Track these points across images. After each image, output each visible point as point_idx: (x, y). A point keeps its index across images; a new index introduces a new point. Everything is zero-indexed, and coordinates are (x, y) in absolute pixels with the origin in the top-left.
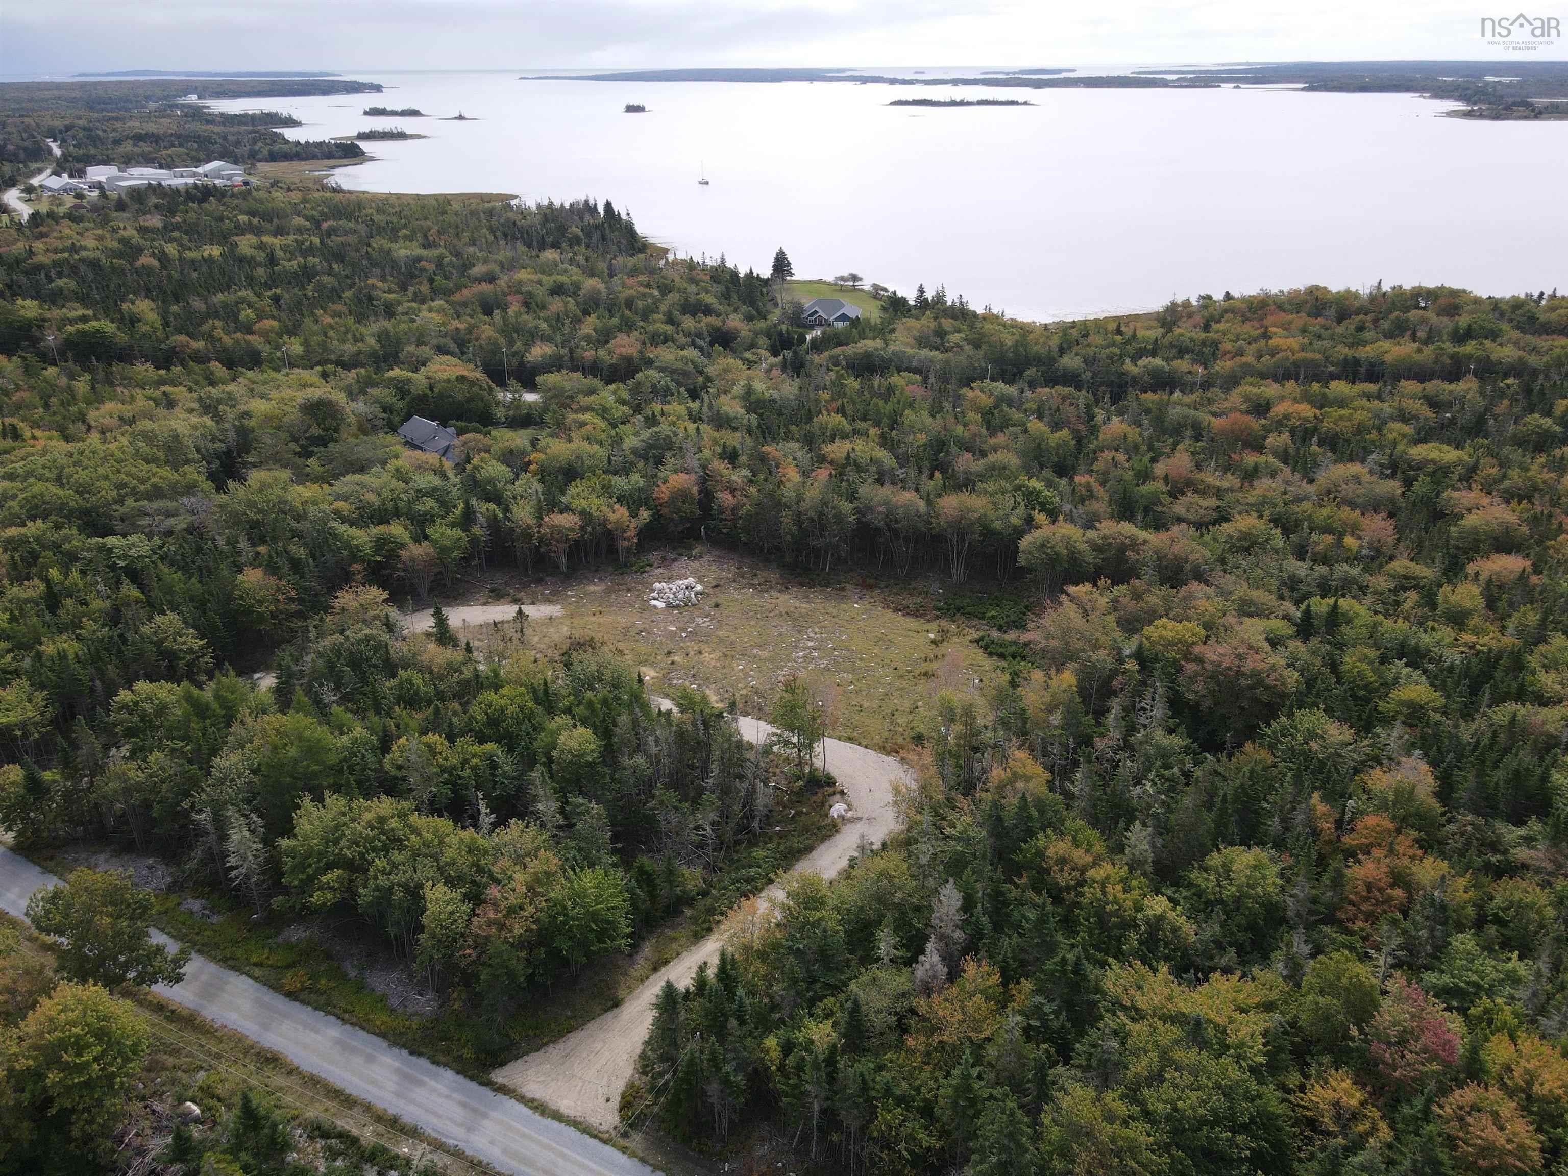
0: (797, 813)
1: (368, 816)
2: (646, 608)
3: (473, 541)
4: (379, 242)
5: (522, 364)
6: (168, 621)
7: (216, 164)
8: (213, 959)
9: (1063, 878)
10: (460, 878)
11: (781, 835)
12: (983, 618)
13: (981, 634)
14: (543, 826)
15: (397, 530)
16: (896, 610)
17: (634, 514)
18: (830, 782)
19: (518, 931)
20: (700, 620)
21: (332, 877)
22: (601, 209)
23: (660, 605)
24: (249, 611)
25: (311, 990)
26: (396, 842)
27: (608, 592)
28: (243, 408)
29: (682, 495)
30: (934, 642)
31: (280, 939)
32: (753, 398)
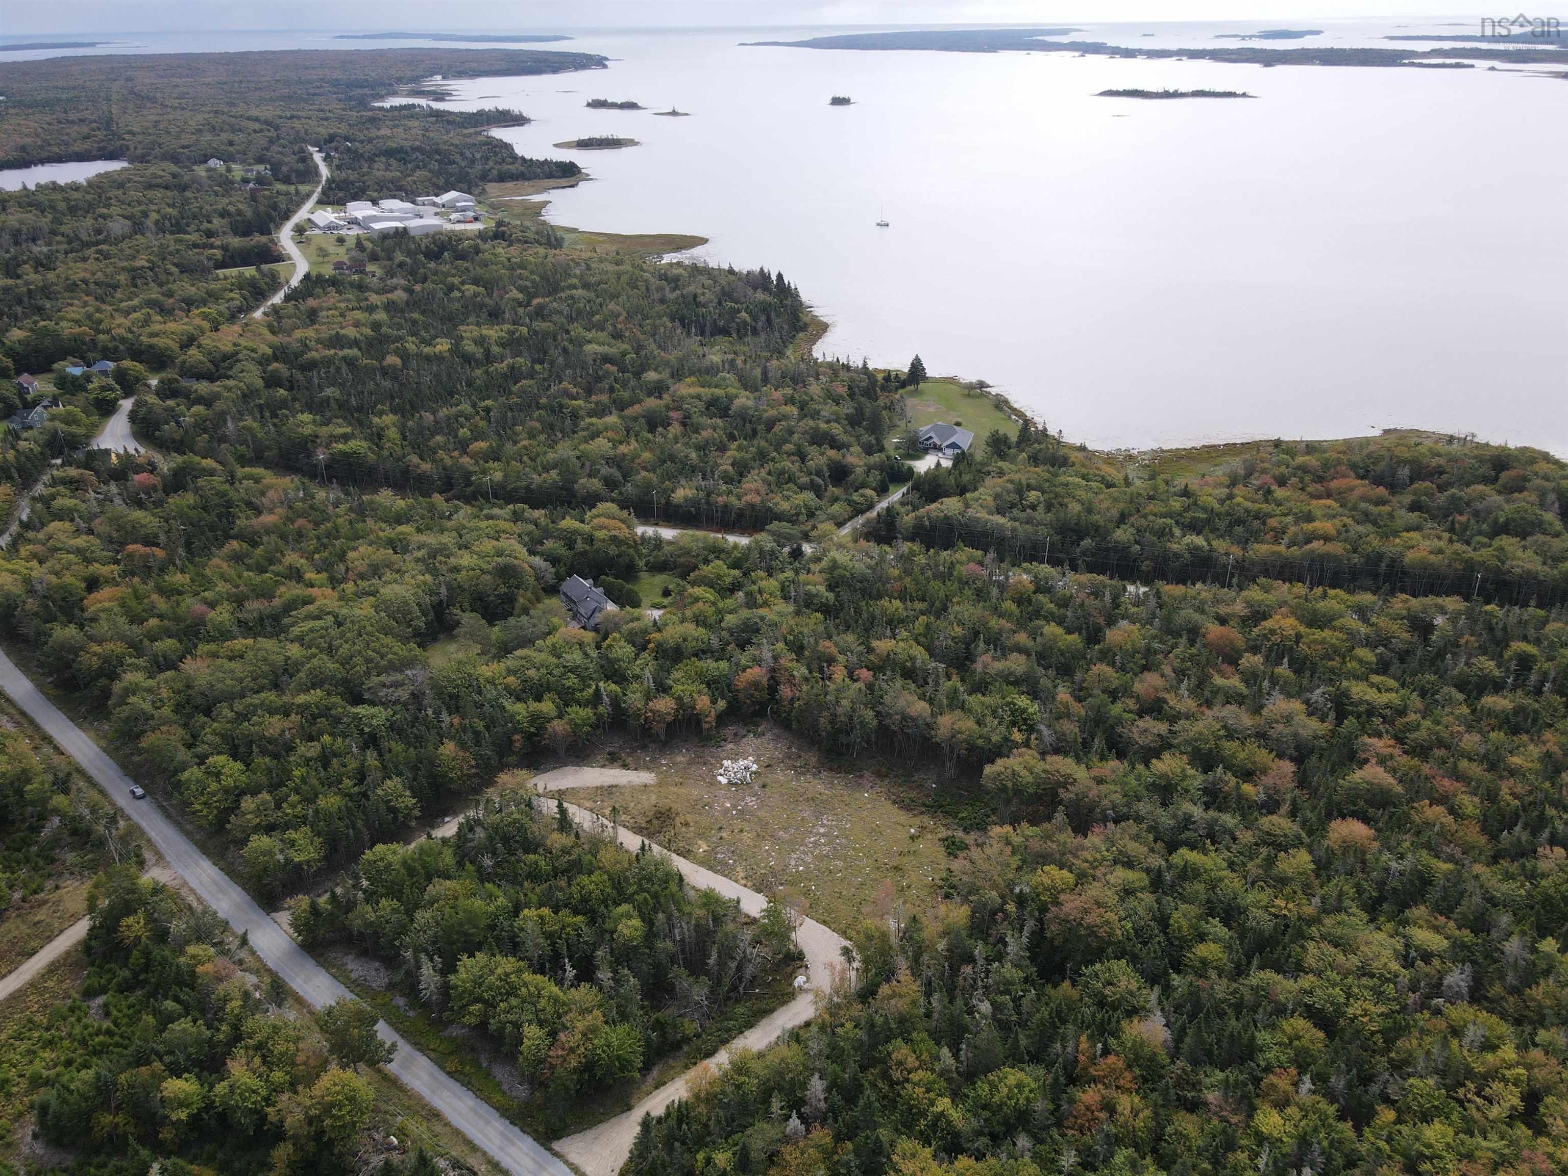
0: (774, 980)
1: (499, 971)
2: (714, 783)
3: (599, 716)
4: (577, 330)
5: (668, 503)
6: (393, 784)
7: (453, 194)
8: (409, 1042)
9: (896, 1075)
10: (546, 1021)
11: (759, 997)
12: (955, 817)
13: (950, 833)
14: (601, 989)
15: (547, 706)
16: (895, 802)
17: (714, 702)
18: (800, 956)
19: (573, 1064)
20: (748, 799)
21: (476, 1007)
22: (774, 278)
23: (723, 780)
24: (445, 775)
25: (462, 1073)
26: (512, 991)
27: (690, 763)
28: (453, 561)
29: (756, 685)
30: (912, 838)
31: (446, 1033)
32: (836, 573)
